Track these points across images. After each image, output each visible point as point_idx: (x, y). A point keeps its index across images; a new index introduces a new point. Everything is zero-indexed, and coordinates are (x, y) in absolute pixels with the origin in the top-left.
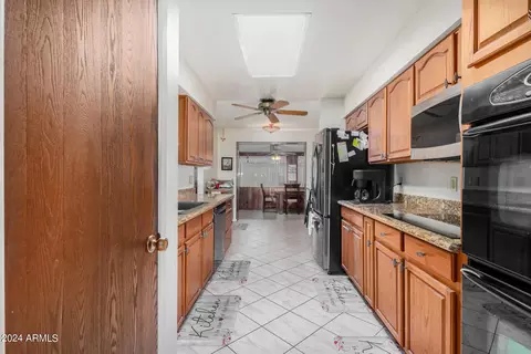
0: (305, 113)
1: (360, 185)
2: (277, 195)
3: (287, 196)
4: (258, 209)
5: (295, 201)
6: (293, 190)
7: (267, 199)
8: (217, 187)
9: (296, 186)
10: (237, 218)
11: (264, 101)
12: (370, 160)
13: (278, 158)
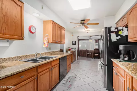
0: (98, 24)
1: (122, 52)
2: (91, 53)
3: (94, 53)
4: (85, 56)
5: (98, 55)
6: (97, 51)
7: (88, 54)
8: (70, 50)
9: (98, 50)
10: (77, 59)
11: (82, 21)
12: (129, 40)
13: (91, 41)
